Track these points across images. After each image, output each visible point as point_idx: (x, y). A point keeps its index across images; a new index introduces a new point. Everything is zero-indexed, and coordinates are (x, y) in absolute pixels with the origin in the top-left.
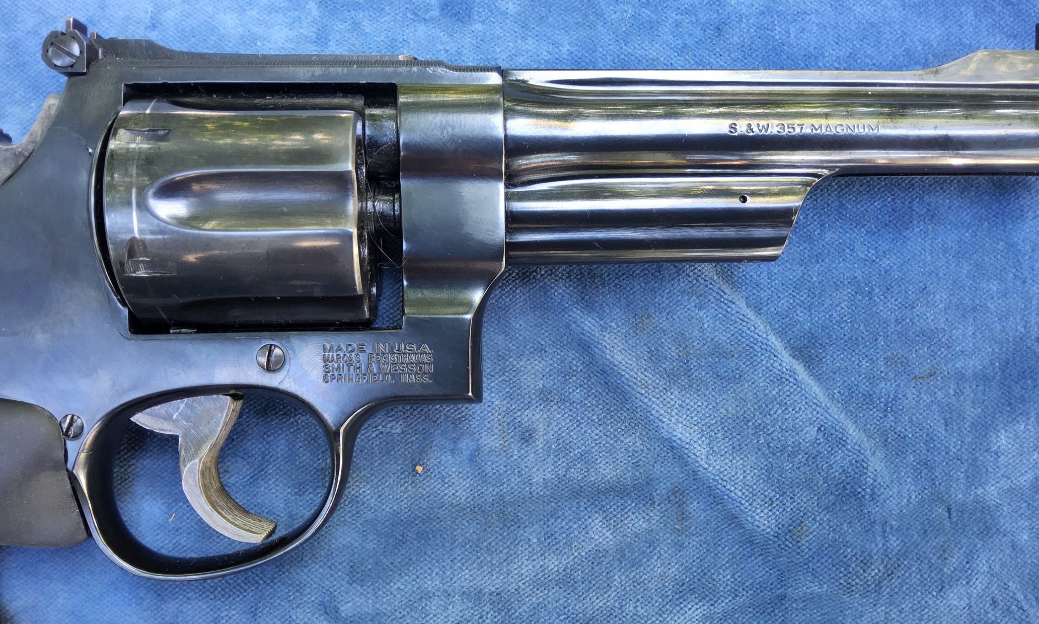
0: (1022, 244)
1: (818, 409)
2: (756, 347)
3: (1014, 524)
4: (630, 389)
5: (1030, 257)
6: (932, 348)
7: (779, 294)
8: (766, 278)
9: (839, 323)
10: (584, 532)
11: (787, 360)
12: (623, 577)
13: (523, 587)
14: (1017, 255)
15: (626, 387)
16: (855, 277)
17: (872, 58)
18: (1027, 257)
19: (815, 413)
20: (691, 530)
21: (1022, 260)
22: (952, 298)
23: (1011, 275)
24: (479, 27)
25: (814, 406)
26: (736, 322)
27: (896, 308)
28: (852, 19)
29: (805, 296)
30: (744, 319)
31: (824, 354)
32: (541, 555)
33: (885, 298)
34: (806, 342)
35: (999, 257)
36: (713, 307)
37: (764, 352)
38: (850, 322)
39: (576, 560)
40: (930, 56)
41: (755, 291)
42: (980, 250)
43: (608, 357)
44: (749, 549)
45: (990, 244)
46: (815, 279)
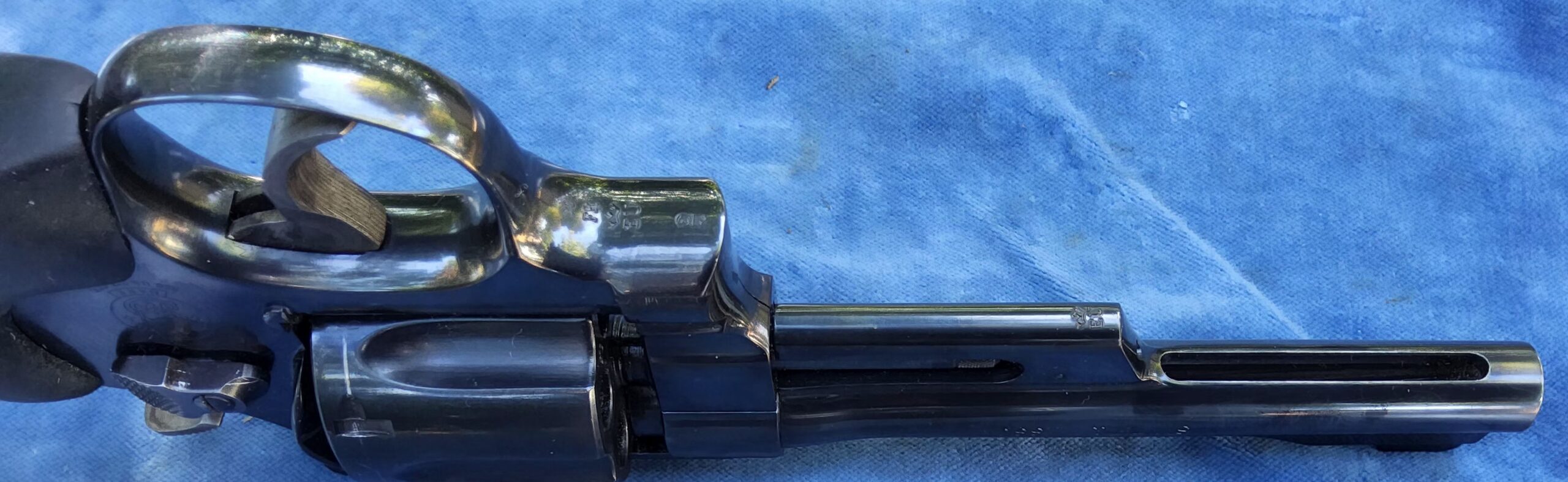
0: (1490, 173)
2: (1200, 263)
5: (1500, 186)
6: (1401, 273)
7: (1224, 219)
8: (1209, 203)
9: (1293, 246)
10: (1011, 445)
11: (1235, 276)
14: (1485, 185)
15: (1058, 293)
16: (1307, 204)
17: (1307, 10)
18: (1496, 186)
19: (1271, 325)
20: (1136, 450)
21: (1491, 190)
22: (1418, 226)
23: (1483, 206)
25: (1270, 318)
26: (1176, 239)
27: (1355, 233)
29: (1253, 221)
30: (1184, 236)
31: (1278, 277)
32: (962, 466)
33: (1342, 223)
34: (1257, 265)
35: (1466, 188)
36: (1151, 225)
37: (1209, 266)
38: (1306, 247)
39: (1002, 474)
40: (1369, 8)
41: (1197, 216)
42: (1444, 183)
43: (1036, 266)
44: (1205, 473)
45: (1455, 176)
46: (1262, 205)
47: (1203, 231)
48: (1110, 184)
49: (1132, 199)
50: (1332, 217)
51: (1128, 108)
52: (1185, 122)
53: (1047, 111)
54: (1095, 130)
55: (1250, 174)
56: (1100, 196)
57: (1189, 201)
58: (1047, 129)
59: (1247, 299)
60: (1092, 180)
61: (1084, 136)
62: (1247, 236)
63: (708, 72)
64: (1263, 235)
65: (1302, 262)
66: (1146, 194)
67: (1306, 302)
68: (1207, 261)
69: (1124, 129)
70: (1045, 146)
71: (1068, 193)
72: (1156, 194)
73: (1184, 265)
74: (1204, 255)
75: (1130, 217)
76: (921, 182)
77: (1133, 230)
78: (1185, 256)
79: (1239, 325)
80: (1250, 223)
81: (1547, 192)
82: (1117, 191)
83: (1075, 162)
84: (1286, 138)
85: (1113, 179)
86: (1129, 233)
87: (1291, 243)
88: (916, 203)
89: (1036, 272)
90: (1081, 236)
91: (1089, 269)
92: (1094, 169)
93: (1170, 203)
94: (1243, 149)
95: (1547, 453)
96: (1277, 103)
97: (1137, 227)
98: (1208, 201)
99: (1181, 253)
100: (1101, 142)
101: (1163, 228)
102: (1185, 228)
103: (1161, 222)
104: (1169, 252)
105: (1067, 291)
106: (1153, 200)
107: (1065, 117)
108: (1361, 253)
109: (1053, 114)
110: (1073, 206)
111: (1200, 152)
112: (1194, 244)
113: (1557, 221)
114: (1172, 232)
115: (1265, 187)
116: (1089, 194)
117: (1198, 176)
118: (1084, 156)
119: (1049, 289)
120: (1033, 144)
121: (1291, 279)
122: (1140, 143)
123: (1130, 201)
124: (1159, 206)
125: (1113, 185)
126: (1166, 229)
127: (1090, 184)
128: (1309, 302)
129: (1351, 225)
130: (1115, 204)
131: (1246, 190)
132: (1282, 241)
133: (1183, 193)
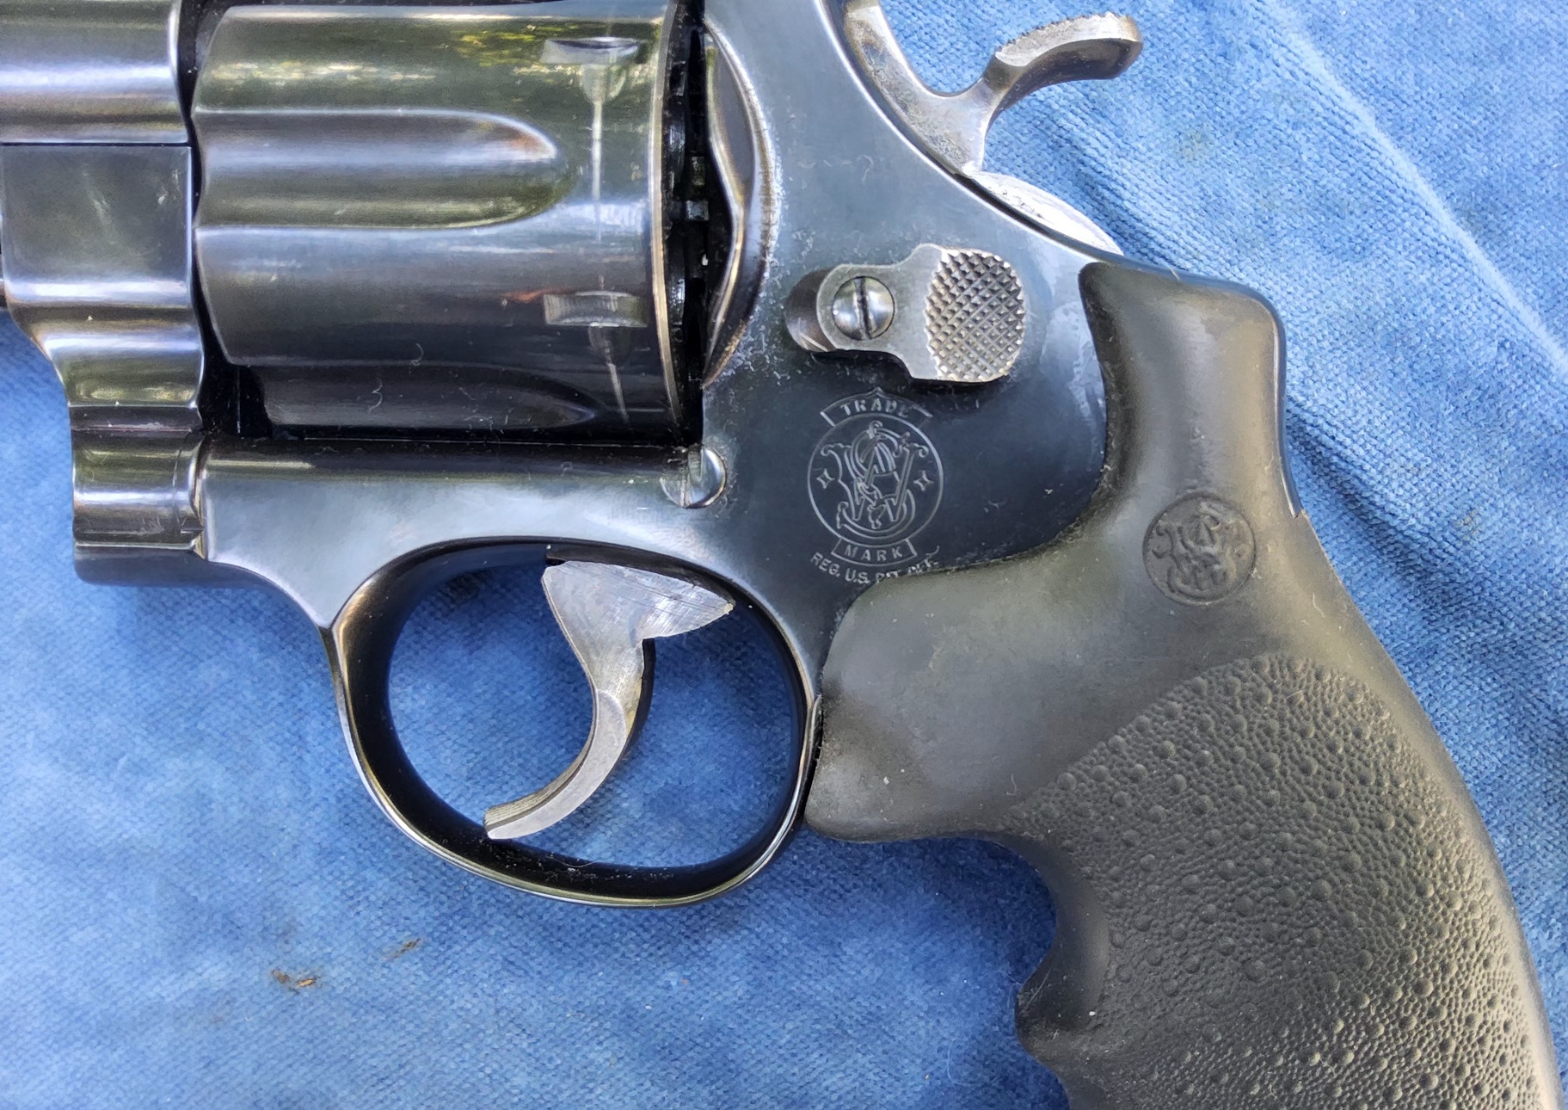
47: (1397, 137)
48: (1257, 43)
49: (1292, 73)
55: (1482, 29)
56: (1238, 65)
57: (1380, 78)
59: (1462, 269)
60: (1228, 35)
62: (1468, 146)
64: (1492, 145)
65: (1549, 196)
66: (1314, 62)
67: (1547, 269)
68: (1407, 196)
71: (1186, 56)
72: (1329, 60)
73: (1366, 199)
74: (1401, 183)
75: (1285, 105)
76: (942, 21)
77: (1289, 131)
78: (1371, 183)
80: (1475, 122)
82: (1269, 56)
85: (1262, 33)
86: (1283, 136)
87: (1536, 161)
88: (934, 60)
90: (1203, 139)
91: (1213, 207)
92: (1233, 12)
93: (1349, 79)
97: (1295, 126)
98: (1410, 76)
99: (1365, 179)
101: (1338, 129)
102: (1375, 132)
103: (1336, 118)
104: (1346, 175)
106: (1324, 72)
110: (1194, 80)
112: (1389, 163)
114: (1354, 137)
115: (1503, 54)
116: (1221, 60)
117: (1398, 31)
121: (1530, 227)
123: (1288, 76)
124: (1332, 84)
125: (1262, 46)
126: (1345, 132)
127: (1223, 40)
128: (1553, 269)
130: (1265, 81)
131: (1475, 60)
132: (1522, 156)
133: (1371, 62)
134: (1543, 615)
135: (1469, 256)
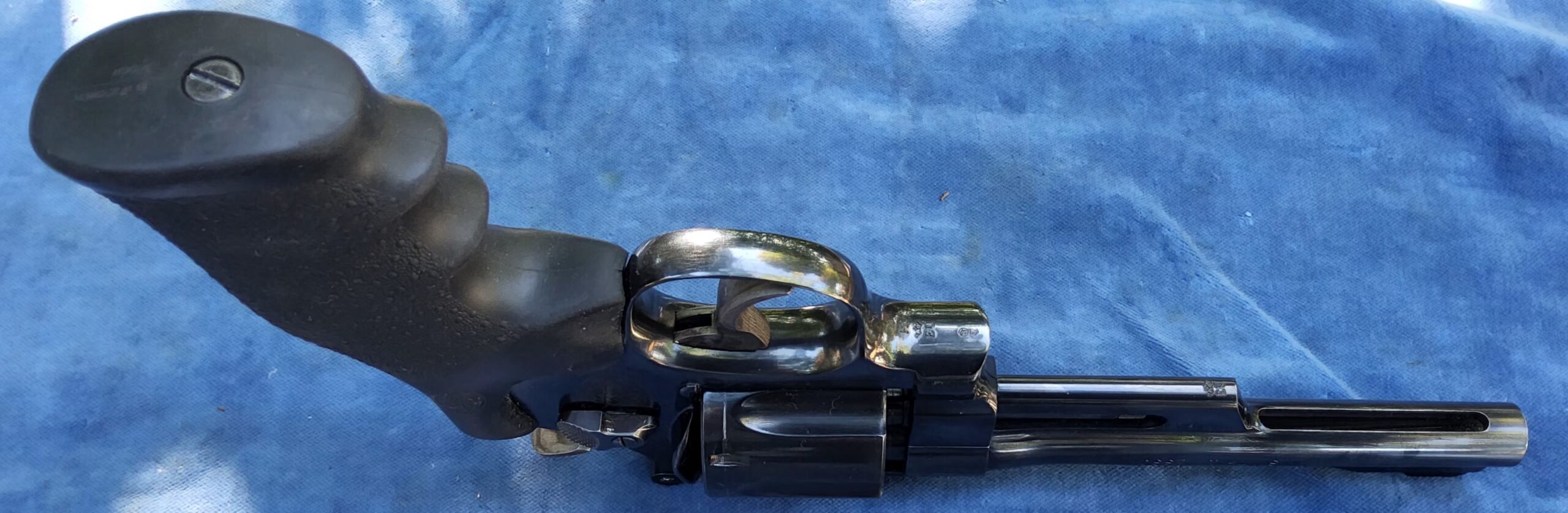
0: (1478, 268)
1: (1327, 379)
2: (1269, 334)
3: (1513, 482)
4: (1170, 357)
5: (1487, 279)
6: (1417, 343)
7: (1284, 301)
8: (1272, 288)
9: (1336, 322)
11: (1296, 345)
12: (1176, 506)
13: (1091, 508)
14: (1476, 277)
15: (1168, 356)
16: (1344, 290)
17: (1336, 142)
18: (1484, 279)
21: (1480, 281)
22: (1427, 308)
23: (1474, 293)
24: (1030, 115)
26: (1251, 316)
27: (1381, 312)
28: (1317, 116)
29: (1305, 302)
30: (1256, 314)
31: (1327, 345)
32: (1105, 483)
33: (1371, 305)
34: (1310, 335)
35: (1461, 279)
36: (1230, 305)
37: (1276, 336)
38: (1345, 322)
41: (1264, 298)
42: (1445, 275)
43: (1149, 335)
44: (1282, 491)
45: (1453, 270)
46: (1312, 290)
47: (1268, 309)
48: (1199, 274)
49: (1216, 286)
50: (1363, 300)
51: (1207, 216)
52: (1251, 227)
53: (1149, 219)
54: (1185, 234)
55: (1301, 267)
56: (1191, 283)
57: (1257, 287)
58: (1150, 233)
59: (1305, 362)
60: (1185, 271)
61: (1177, 238)
62: (1302, 314)
63: (896, 187)
64: (1313, 313)
65: (1343, 333)
66: (1225, 281)
67: (1348, 364)
68: (1275, 333)
69: (1205, 232)
70: (1148, 245)
71: (1167, 280)
72: (1233, 281)
73: (1257, 335)
74: (1271, 328)
75: (1215, 298)
76: (1058, 270)
77: (1218, 308)
78: (1258, 329)
79: (1301, 382)
80: (1303, 304)
81: (1522, 283)
82: (1205, 279)
83: (1172, 258)
84: (1325, 240)
85: (1200, 270)
86: (1215, 311)
87: (1335, 319)
88: (1056, 285)
89: (1150, 339)
90: (1179, 312)
91: (1188, 337)
92: (1186, 262)
93: (1243, 288)
94: (1295, 247)
95: (1531, 479)
96: (1317, 214)
97: (1221, 306)
98: (1271, 286)
99: (1255, 327)
100: (1190, 242)
101: (1240, 309)
102: (1257, 308)
103: (1238, 303)
104: (1246, 326)
105: (1175, 355)
106: (1231, 285)
107: (1163, 224)
108: (1386, 328)
109: (1154, 222)
110: (1172, 289)
111: (1263, 250)
112: (1265, 320)
113: (1530, 304)
114: (1247, 310)
115: (1313, 276)
116: (1183, 281)
117: (1263, 268)
118: (1178, 253)
119: (1161, 352)
120: (1140, 243)
121: (1336, 346)
122: (1217, 242)
123: (1214, 287)
124: (1234, 290)
125: (1201, 275)
126: (1243, 308)
127: (1183, 273)
128: (1350, 364)
129: (1378, 306)
130: (1204, 289)
131: (1299, 278)
132: (1328, 317)
133: (1252, 281)
134: (1365, 507)
135: (1308, 356)
